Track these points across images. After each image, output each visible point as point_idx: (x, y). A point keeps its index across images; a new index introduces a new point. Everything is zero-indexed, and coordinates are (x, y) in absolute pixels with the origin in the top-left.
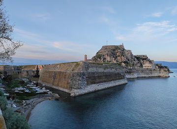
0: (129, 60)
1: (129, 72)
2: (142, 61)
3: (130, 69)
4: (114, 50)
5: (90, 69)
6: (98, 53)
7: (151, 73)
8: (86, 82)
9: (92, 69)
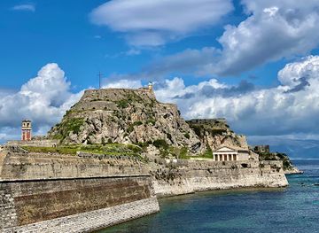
0: (169, 137)
1: (169, 177)
2: (210, 140)
3: (171, 166)
4: (123, 105)
5: (29, 169)
6: (68, 112)
7: (236, 176)
8: (14, 216)
9: (38, 170)
